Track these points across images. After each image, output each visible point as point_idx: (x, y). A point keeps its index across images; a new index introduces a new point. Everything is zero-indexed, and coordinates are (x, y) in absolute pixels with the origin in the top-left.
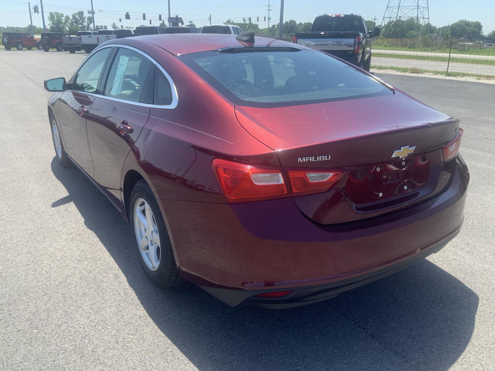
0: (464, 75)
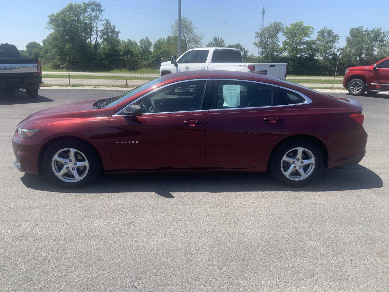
0: (83, 86)
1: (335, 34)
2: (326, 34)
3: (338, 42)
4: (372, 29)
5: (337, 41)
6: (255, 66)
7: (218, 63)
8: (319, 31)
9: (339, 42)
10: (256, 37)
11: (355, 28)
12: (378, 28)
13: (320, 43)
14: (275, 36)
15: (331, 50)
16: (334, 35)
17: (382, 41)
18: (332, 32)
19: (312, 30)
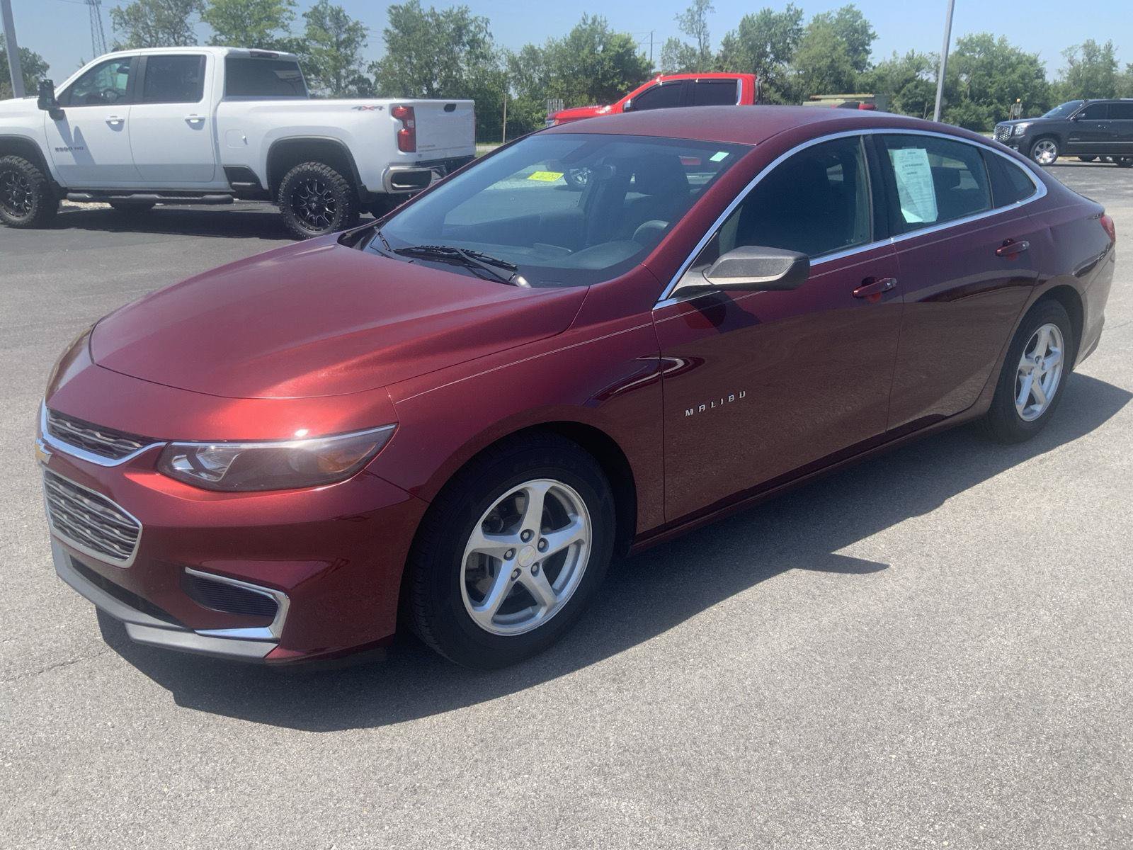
1: (355, 21)
2: (328, 22)
3: (365, 46)
4: (447, 9)
5: (363, 43)
6: (412, 108)
7: (245, 100)
8: (309, 10)
9: (367, 45)
10: (116, 26)
11: (400, 7)
12: (460, 8)
13: (319, 46)
14: (178, 23)
15: (352, 67)
16: (351, 24)
17: (474, 43)
18: (344, 15)
19: (290, 8)
